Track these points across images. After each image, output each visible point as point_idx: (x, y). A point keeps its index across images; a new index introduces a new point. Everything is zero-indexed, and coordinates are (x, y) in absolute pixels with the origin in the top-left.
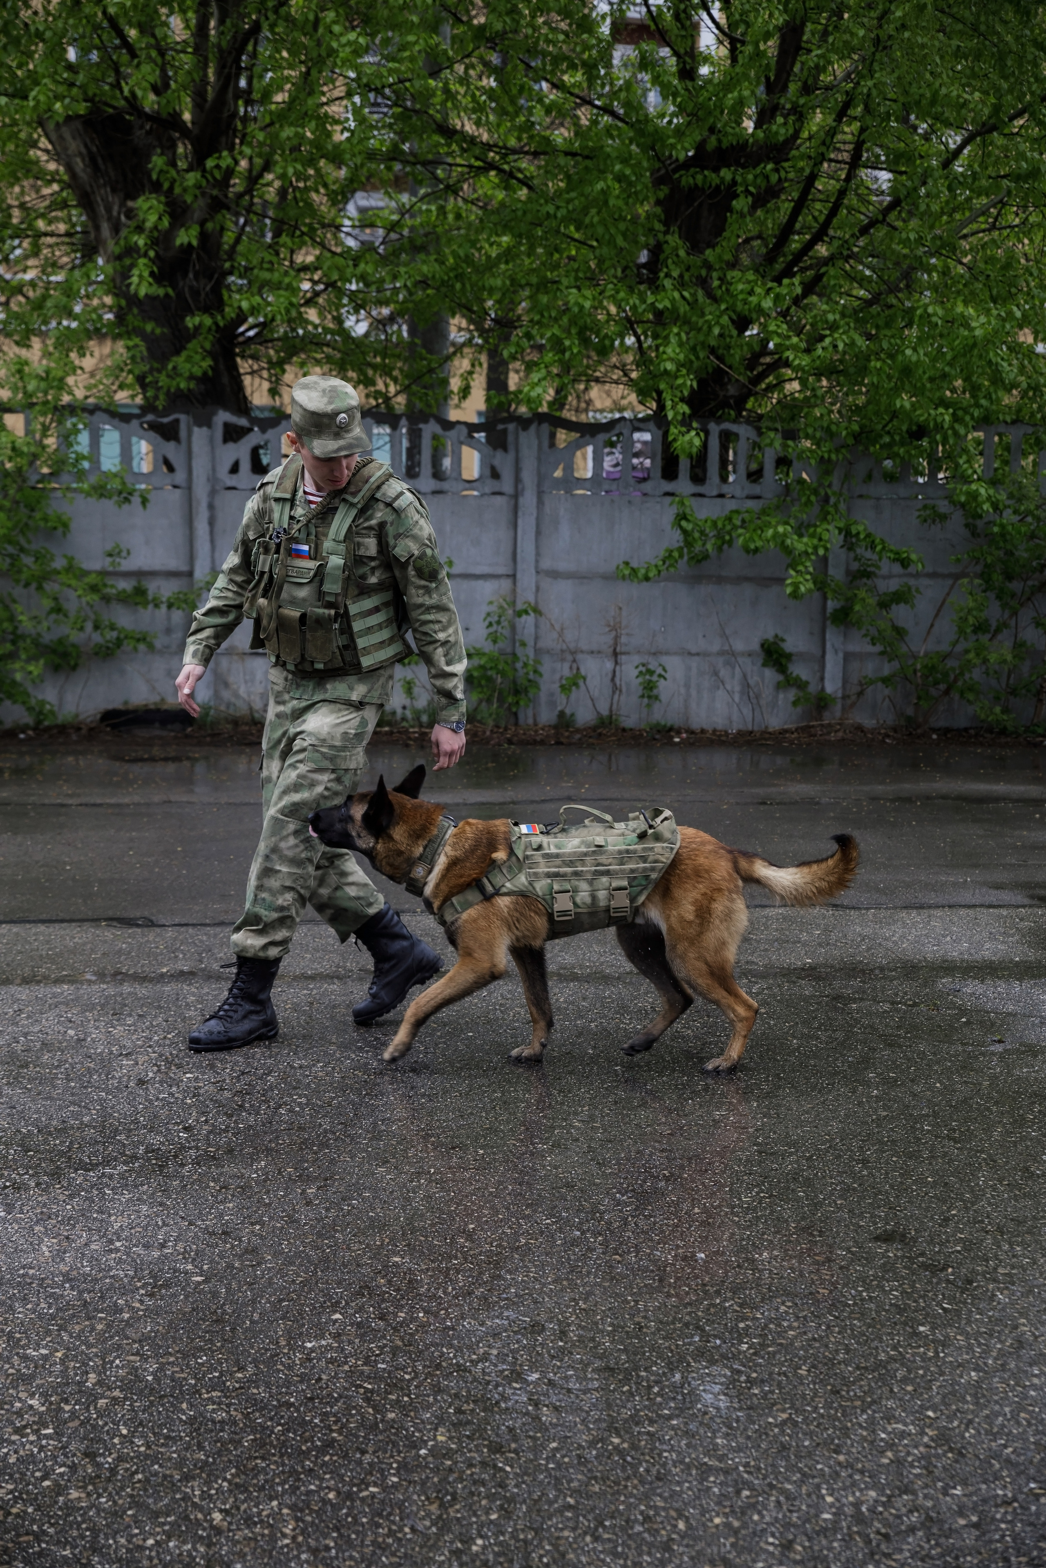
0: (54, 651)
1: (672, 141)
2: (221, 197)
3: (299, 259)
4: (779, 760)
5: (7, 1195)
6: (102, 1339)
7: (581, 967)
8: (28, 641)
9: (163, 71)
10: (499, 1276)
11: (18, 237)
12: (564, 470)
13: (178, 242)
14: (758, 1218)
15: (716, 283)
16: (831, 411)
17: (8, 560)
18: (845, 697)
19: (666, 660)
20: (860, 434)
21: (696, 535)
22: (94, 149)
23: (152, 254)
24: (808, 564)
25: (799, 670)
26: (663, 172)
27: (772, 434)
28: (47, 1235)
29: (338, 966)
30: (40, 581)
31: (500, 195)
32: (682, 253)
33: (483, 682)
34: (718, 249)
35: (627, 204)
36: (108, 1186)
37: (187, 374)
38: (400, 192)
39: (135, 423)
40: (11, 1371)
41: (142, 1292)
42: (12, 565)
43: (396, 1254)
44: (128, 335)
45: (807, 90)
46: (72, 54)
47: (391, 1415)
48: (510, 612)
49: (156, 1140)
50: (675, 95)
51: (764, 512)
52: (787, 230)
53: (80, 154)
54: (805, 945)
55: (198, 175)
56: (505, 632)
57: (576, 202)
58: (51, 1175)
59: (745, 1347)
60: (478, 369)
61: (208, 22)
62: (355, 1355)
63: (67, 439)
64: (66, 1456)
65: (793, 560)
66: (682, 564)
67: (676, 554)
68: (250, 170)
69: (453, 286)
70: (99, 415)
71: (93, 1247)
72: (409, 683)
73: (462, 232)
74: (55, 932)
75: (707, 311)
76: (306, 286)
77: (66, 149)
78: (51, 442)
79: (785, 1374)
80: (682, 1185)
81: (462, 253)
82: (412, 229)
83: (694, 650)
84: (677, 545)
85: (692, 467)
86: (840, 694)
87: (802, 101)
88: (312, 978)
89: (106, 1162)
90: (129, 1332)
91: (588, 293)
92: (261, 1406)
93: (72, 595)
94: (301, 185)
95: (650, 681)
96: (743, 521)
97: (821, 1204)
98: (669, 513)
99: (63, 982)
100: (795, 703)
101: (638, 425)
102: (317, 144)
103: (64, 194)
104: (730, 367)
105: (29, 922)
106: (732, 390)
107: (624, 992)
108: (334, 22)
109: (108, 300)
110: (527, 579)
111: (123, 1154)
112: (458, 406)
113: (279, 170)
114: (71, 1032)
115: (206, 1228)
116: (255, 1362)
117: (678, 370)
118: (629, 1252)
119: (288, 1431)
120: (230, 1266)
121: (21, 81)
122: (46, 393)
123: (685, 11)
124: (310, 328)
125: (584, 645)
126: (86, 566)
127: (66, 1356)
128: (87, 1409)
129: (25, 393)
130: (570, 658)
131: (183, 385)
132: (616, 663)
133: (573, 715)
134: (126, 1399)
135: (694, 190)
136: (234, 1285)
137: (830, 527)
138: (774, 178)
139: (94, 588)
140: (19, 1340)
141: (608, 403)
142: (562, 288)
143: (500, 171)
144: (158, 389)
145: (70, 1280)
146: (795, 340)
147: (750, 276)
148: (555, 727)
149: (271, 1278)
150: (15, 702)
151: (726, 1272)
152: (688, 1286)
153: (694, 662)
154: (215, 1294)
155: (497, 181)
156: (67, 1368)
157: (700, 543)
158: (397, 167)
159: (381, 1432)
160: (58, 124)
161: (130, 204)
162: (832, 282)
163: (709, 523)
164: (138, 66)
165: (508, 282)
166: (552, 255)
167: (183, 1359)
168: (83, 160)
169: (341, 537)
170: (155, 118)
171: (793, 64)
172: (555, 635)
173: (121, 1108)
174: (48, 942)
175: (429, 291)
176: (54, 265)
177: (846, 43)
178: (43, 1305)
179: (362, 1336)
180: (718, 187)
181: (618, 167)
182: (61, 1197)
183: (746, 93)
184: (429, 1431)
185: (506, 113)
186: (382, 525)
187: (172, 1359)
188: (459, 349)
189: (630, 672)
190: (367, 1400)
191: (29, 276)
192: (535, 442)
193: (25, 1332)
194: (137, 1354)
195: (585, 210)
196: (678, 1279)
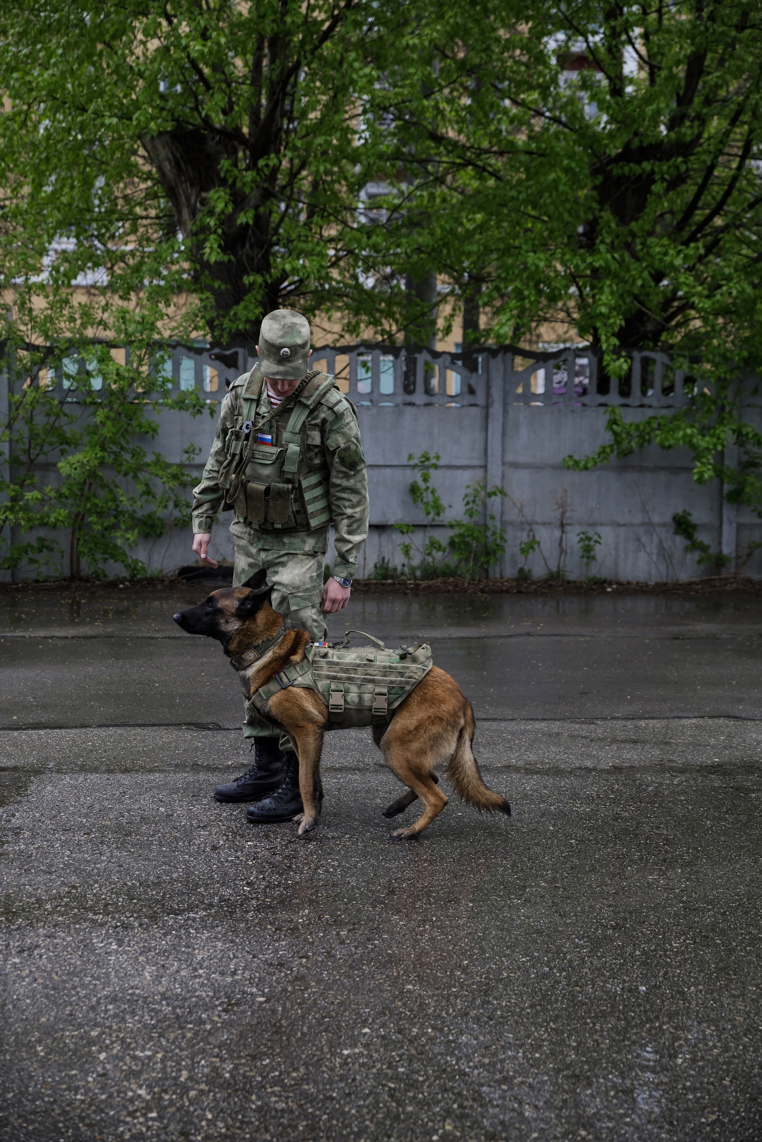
0: (145, 523)
1: (606, 142)
2: (270, 188)
3: (325, 233)
4: (687, 605)
5: (118, 933)
6: (191, 1044)
7: (542, 763)
8: (127, 516)
9: (230, 98)
10: (488, 1002)
11: (122, 220)
12: (524, 387)
13: (239, 222)
14: (686, 960)
15: (639, 247)
16: (726, 342)
17: (112, 456)
18: (738, 557)
19: (600, 529)
20: (749, 359)
21: (624, 436)
22: (178, 155)
23: (220, 231)
24: (710, 457)
25: (703, 537)
26: (598, 165)
27: (681, 360)
28: (148, 964)
29: (358, 761)
30: (136, 471)
31: (475, 184)
32: (613, 225)
33: (462, 546)
34: (640, 222)
35: (572, 189)
36: (192, 927)
37: (244, 319)
38: (400, 181)
39: (205, 355)
40: (124, 1068)
41: (220, 1008)
42: (115, 459)
43: (410, 982)
44: (201, 290)
45: (708, 102)
46: (162, 87)
47: (410, 1109)
48: (483, 493)
49: (227, 892)
50: (608, 108)
51: (675, 418)
52: (692, 207)
53: (168, 159)
54: (713, 747)
55: (254, 173)
56: (478, 508)
57: (534, 188)
58: (150, 918)
59: (680, 1061)
60: (458, 312)
61: (261, 62)
62: (380, 1060)
63: (156, 367)
64: (166, 1134)
65: (698, 454)
66: (613, 457)
67: (608, 450)
68: (291, 169)
69: (441, 251)
70: (180, 350)
71: (183, 973)
72: (407, 547)
73: (447, 211)
74: (148, 733)
75: (632, 267)
76: (332, 252)
77: (158, 155)
78: (144, 369)
79: (712, 1084)
80: (625, 932)
81: (448, 227)
82: (409, 210)
83: (622, 522)
84: (608, 443)
85: (620, 384)
86: (733, 555)
87: (705, 111)
88: (340, 770)
89: (190, 909)
90: (211, 1039)
91: (542, 256)
92: (311, 1099)
93: (159, 482)
94: (329, 179)
95: (588, 546)
96: (659, 425)
97: (734, 950)
98: (602, 419)
99: (155, 771)
100: (699, 562)
101: (580, 352)
102: (340, 149)
103: (156, 188)
104: (649, 310)
105: (129, 726)
106: (650, 327)
107: (576, 783)
108: (355, 60)
109: (186, 265)
110: (495, 469)
111: (203, 903)
112: (441, 340)
113: (313, 168)
114: (162, 809)
115: (266, 961)
116: (306, 1065)
117: (610, 312)
118: (587, 985)
119: (332, 1118)
120: (284, 990)
121: (127, 107)
122: (142, 333)
123: (616, 46)
124: (334, 283)
125: (538, 518)
126: (170, 460)
127: (164, 1057)
128: (181, 1098)
129: (126, 334)
130: (527, 528)
131: (241, 327)
132: (563, 532)
133: (530, 571)
134: (210, 1091)
135: (622, 179)
136: (288, 1004)
137: (726, 429)
138: (683, 168)
139: (175, 477)
140: (130, 1044)
141: (553, 337)
142: (523, 252)
143: (475, 166)
144: (223, 330)
145: (166, 999)
146: (699, 289)
147: (665, 241)
148: (517, 580)
149: (315, 1000)
150: (116, 561)
151: (663, 1002)
152: (634, 1012)
153: (622, 531)
154: (274, 1011)
155: (473, 173)
156: (165, 1066)
157: (626, 441)
158: (399, 164)
159: (403, 1121)
160: (152, 138)
161: (204, 194)
162: (728, 245)
163: (633, 427)
164: (212, 95)
165: (482, 248)
166: (514, 227)
167: (252, 1061)
168: (170, 164)
169: (297, 430)
170: (222, 132)
171: (697, 83)
172: (516, 511)
173: (200, 868)
174: (143, 741)
175: (422, 256)
176: (148, 240)
177: (738, 67)
178: (147, 1017)
179: (386, 1046)
180: (640, 175)
181: (566, 162)
182: (158, 935)
183: (663, 105)
184: (439, 1121)
185: (480, 123)
186: (324, 421)
187: (243, 1061)
188: (444, 299)
189: (573, 538)
190: (391, 1096)
191: (130, 247)
192: (501, 368)
193: (134, 1038)
194: (217, 1056)
195: (540, 195)
196: (625, 1006)
